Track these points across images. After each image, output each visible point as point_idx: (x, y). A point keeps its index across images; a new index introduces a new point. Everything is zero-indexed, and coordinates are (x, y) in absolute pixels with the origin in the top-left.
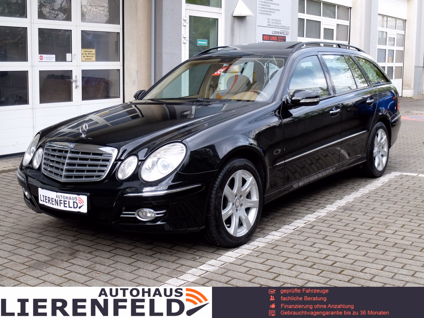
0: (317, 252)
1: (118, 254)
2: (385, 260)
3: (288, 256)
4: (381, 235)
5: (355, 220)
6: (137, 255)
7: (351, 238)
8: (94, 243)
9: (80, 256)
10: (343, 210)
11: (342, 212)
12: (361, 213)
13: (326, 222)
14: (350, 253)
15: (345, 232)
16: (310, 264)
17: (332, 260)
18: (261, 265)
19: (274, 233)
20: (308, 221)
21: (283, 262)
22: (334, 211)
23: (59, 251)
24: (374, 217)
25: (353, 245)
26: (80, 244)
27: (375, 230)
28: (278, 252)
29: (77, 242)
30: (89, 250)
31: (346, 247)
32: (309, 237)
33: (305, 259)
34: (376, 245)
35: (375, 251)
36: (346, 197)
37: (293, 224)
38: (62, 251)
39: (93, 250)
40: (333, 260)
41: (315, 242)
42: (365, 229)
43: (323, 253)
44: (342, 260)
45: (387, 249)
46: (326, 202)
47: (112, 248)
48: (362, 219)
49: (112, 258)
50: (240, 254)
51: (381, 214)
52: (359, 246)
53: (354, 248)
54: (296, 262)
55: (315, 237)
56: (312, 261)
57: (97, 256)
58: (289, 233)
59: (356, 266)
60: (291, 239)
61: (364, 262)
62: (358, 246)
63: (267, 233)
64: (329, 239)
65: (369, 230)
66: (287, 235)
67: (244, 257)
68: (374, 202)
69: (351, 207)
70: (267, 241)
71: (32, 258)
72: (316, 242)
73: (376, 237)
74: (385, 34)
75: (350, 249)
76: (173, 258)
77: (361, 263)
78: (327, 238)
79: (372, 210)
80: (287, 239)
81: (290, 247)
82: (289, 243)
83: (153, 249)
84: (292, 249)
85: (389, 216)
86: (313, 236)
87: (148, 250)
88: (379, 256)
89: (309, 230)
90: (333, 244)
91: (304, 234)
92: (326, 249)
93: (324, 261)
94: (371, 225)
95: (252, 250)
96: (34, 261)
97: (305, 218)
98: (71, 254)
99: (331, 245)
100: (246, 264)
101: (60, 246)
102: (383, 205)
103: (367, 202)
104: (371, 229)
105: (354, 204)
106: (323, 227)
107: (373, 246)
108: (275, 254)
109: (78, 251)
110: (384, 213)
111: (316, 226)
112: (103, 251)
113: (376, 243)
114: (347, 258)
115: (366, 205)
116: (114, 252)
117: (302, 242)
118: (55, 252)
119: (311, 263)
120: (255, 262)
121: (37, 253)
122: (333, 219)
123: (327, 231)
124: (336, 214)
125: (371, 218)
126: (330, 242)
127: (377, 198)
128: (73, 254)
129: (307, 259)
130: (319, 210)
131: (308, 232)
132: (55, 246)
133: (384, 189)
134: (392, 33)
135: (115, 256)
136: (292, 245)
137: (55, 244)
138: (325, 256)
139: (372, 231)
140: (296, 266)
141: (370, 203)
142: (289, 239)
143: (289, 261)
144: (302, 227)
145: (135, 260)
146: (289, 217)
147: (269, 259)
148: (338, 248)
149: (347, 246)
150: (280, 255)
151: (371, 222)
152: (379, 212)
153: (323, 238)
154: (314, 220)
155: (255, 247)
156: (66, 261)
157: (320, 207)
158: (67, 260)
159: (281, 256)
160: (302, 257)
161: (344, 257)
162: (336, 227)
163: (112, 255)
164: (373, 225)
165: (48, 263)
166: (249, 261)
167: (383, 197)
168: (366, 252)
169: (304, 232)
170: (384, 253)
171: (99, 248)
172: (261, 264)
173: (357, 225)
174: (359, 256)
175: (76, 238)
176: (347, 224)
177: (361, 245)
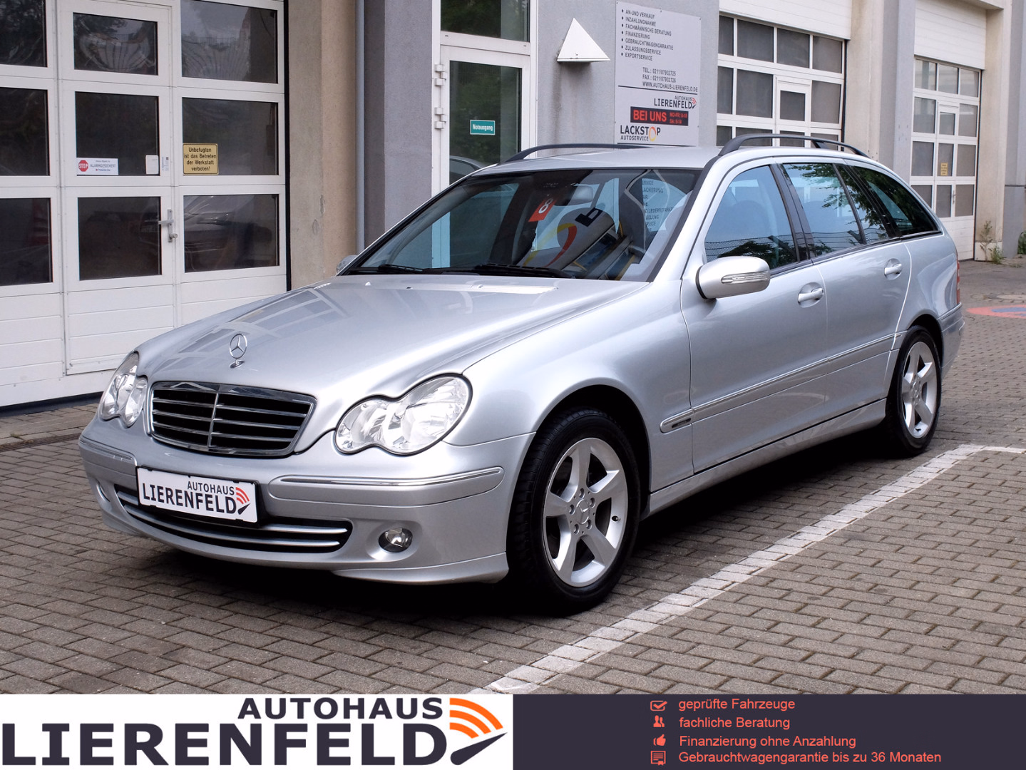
0: (784, 645)
1: (285, 653)
2: (955, 664)
3: (712, 656)
4: (943, 602)
5: (875, 564)
6: (333, 656)
7: (868, 608)
8: (224, 627)
9: (188, 659)
10: (843, 540)
11: (841, 545)
12: (888, 547)
13: (800, 569)
14: (867, 646)
15: (851, 595)
16: (768, 675)
17: (823, 663)
18: (645, 677)
19: (674, 598)
20: (757, 568)
21: (700, 669)
22: (821, 542)
23: (134, 648)
24: (922, 557)
25: (874, 626)
26: (187, 630)
27: (925, 589)
28: (686, 645)
29: (180, 624)
30: (213, 644)
31: (855, 632)
32: (762, 608)
33: (755, 662)
34: (930, 625)
35: (930, 641)
36: (850, 506)
37: (719, 575)
38: (143, 648)
39: (222, 643)
40: (826, 664)
41: (776, 619)
42: (901, 585)
43: (800, 647)
44: (847, 663)
45: (959, 637)
46: (800, 521)
47: (269, 640)
48: (891, 561)
49: (271, 664)
50: (591, 652)
51: (938, 548)
52: (890, 630)
53: (876, 635)
54: (733, 670)
55: (776, 607)
56: (774, 668)
57: (232, 660)
58: (712, 597)
59: (883, 679)
60: (718, 612)
61: (903, 670)
62: (886, 629)
63: (656, 598)
64: (813, 613)
65: (910, 588)
66: (706, 604)
67: (602, 658)
68: (919, 518)
69: (864, 531)
70: (658, 619)
71: (67, 666)
72: (781, 620)
73: (929, 607)
74: (930, 105)
75: (865, 636)
76: (425, 663)
77: (895, 673)
78: (805, 610)
79: (917, 538)
80: (707, 614)
81: (716, 632)
82: (713, 622)
83: (372, 641)
84: (720, 637)
85: (960, 553)
86: (770, 603)
87: (361, 644)
88: (939, 655)
89: (759, 590)
90: (823, 625)
91: (748, 600)
92: (806, 638)
93: (802, 668)
94: (915, 577)
95: (620, 641)
96: (73, 673)
97: (749, 561)
98: (167, 653)
99: (818, 626)
100: (606, 677)
101: (138, 634)
102: (942, 526)
103: (903, 520)
104: (916, 587)
105: (869, 523)
106: (797, 582)
107: (925, 628)
108: (679, 651)
109: (184, 646)
110: (947, 547)
111: (776, 581)
112: (245, 645)
113: (932, 621)
114: (860, 660)
115: (900, 526)
116: (274, 647)
117: (744, 620)
118: (124, 651)
119: (770, 672)
120: (628, 671)
121: (80, 653)
122: (819, 562)
123: (805, 591)
124: (825, 549)
125: (916, 558)
126: (816, 619)
127: (928, 508)
128: (172, 655)
129: (760, 662)
130: (783, 539)
131: (758, 596)
132: (126, 636)
133: (942, 486)
134: (948, 103)
135: (277, 658)
136: (720, 627)
137: (123, 629)
138: (804, 654)
139: (920, 592)
140: (733, 681)
141: (909, 521)
142: (711, 613)
143: (715, 667)
144: (741, 582)
145: (329, 669)
146: (710, 558)
147: (666, 662)
148: (836, 635)
149: (856, 629)
150: (692, 652)
151: (915, 570)
152: (934, 545)
153: (797, 611)
154: (772, 564)
155: (628, 634)
156: (154, 674)
157: (785, 532)
158: (156, 670)
159: (694, 656)
160: (748, 659)
161: (852, 657)
162: (827, 583)
163: (271, 656)
164: (920, 577)
165: (107, 678)
166: (616, 669)
167: (941, 506)
168: (907, 643)
169: (748, 595)
170: (954, 645)
171: (237, 640)
172: (646, 675)
173: (881, 578)
174: (891, 654)
175: (177, 616)
176: (854, 574)
177: (894, 627)
